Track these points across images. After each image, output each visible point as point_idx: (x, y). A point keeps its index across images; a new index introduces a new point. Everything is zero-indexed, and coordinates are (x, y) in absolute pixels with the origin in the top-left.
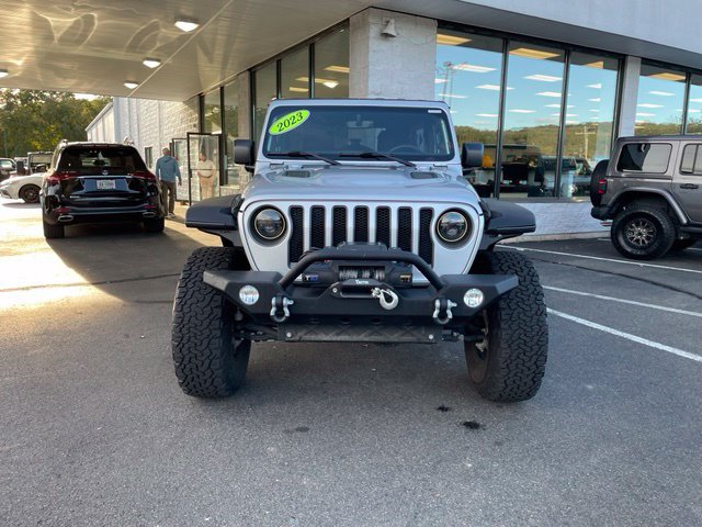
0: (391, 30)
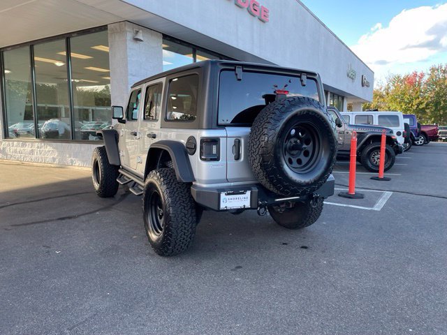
0: (140, 36)
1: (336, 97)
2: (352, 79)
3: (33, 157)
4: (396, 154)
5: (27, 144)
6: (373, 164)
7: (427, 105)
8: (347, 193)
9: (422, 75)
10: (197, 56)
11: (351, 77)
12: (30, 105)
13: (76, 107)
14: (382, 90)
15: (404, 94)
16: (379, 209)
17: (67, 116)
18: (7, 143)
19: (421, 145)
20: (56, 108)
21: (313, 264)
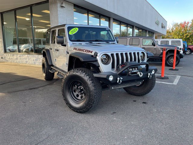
0: (64, 5)
1: (150, 33)
2: (158, 24)
3: (18, 61)
4: (180, 58)
5: (15, 55)
6: (169, 63)
7: (190, 36)
8: (160, 77)
9: (188, 23)
10: (89, 15)
11: (157, 24)
12: (15, 37)
13: (35, 38)
14: (170, 30)
15: (180, 32)
16: (176, 84)
17: (32, 43)
18: (6, 55)
19: (189, 54)
20: (27, 39)
21: (150, 111)
